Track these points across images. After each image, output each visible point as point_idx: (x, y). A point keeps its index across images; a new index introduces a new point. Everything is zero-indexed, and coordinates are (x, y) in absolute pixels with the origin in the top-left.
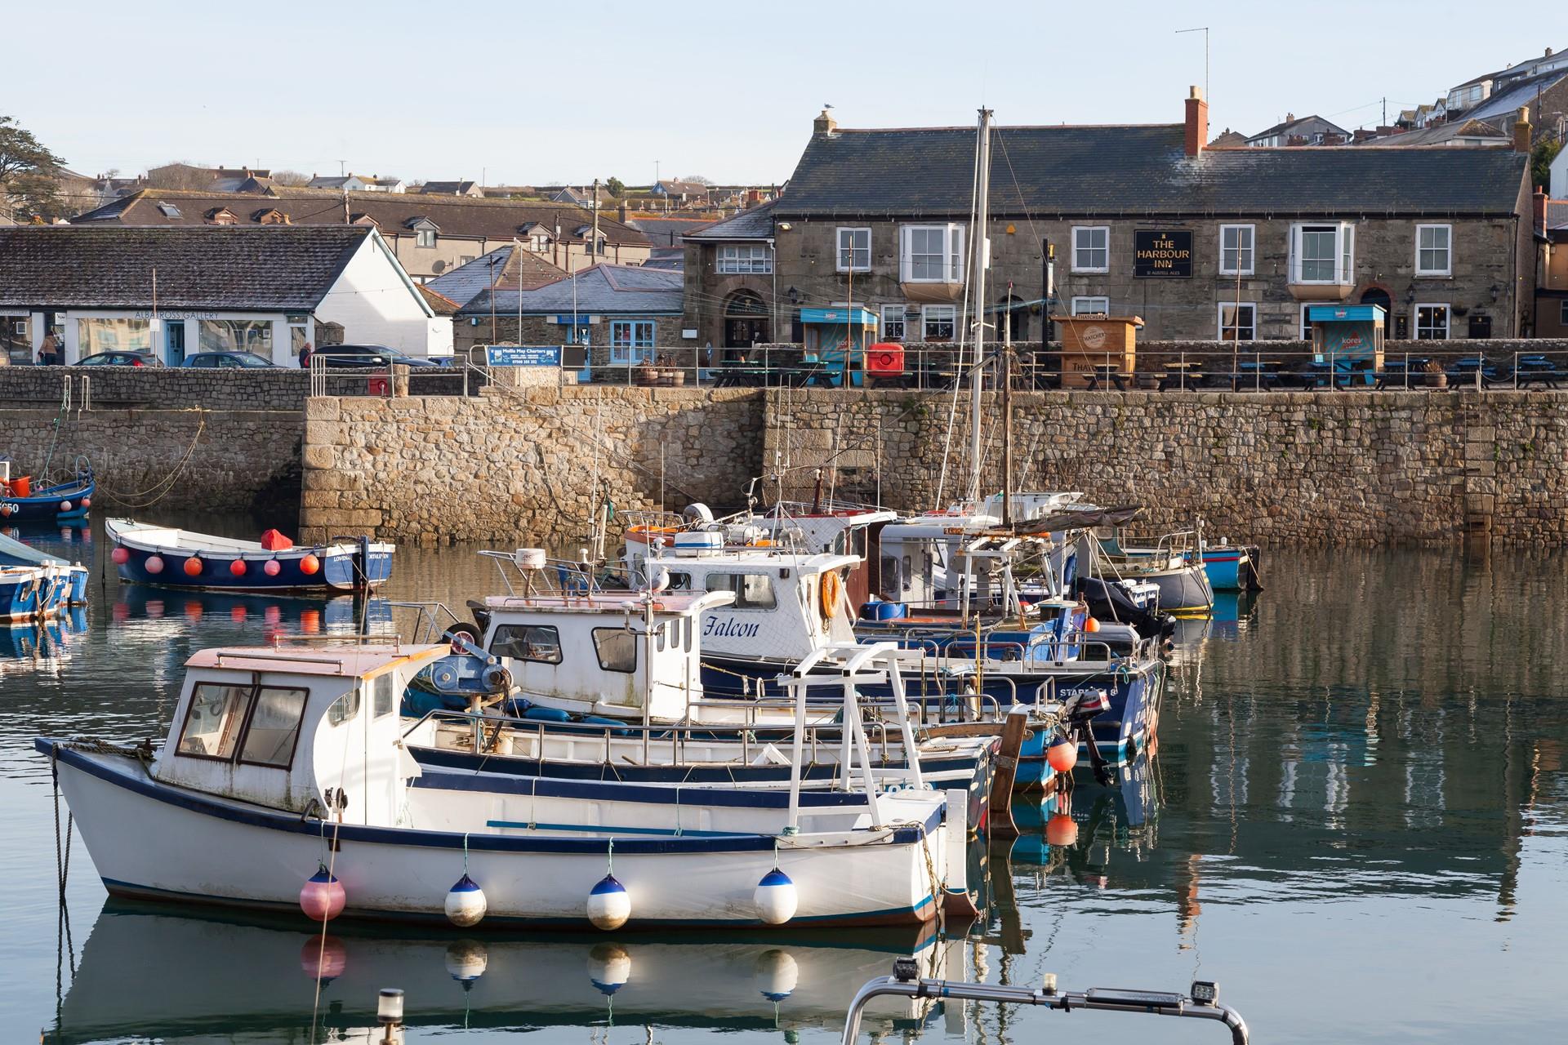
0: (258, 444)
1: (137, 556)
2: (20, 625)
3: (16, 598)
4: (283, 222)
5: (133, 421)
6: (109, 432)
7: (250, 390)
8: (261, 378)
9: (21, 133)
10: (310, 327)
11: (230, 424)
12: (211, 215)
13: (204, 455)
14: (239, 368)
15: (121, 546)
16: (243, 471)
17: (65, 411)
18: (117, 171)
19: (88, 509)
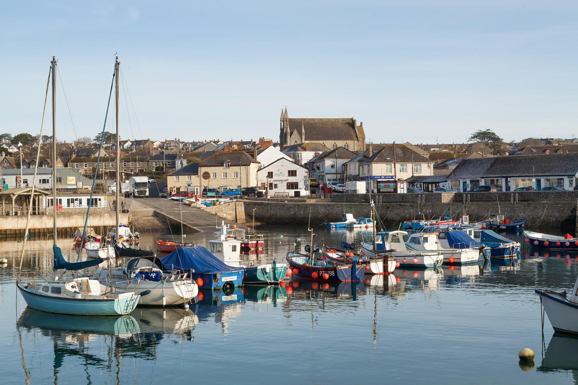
0: (561, 210)
1: (532, 240)
2: (507, 258)
3: (506, 252)
4: (566, 152)
5: (529, 205)
6: (523, 208)
7: (559, 196)
8: (562, 193)
9: (492, 133)
10: (574, 179)
11: (554, 205)
12: (544, 151)
13: (547, 214)
14: (556, 191)
15: (528, 238)
16: (558, 217)
17: (512, 203)
18: (514, 141)
19: (524, 227)
